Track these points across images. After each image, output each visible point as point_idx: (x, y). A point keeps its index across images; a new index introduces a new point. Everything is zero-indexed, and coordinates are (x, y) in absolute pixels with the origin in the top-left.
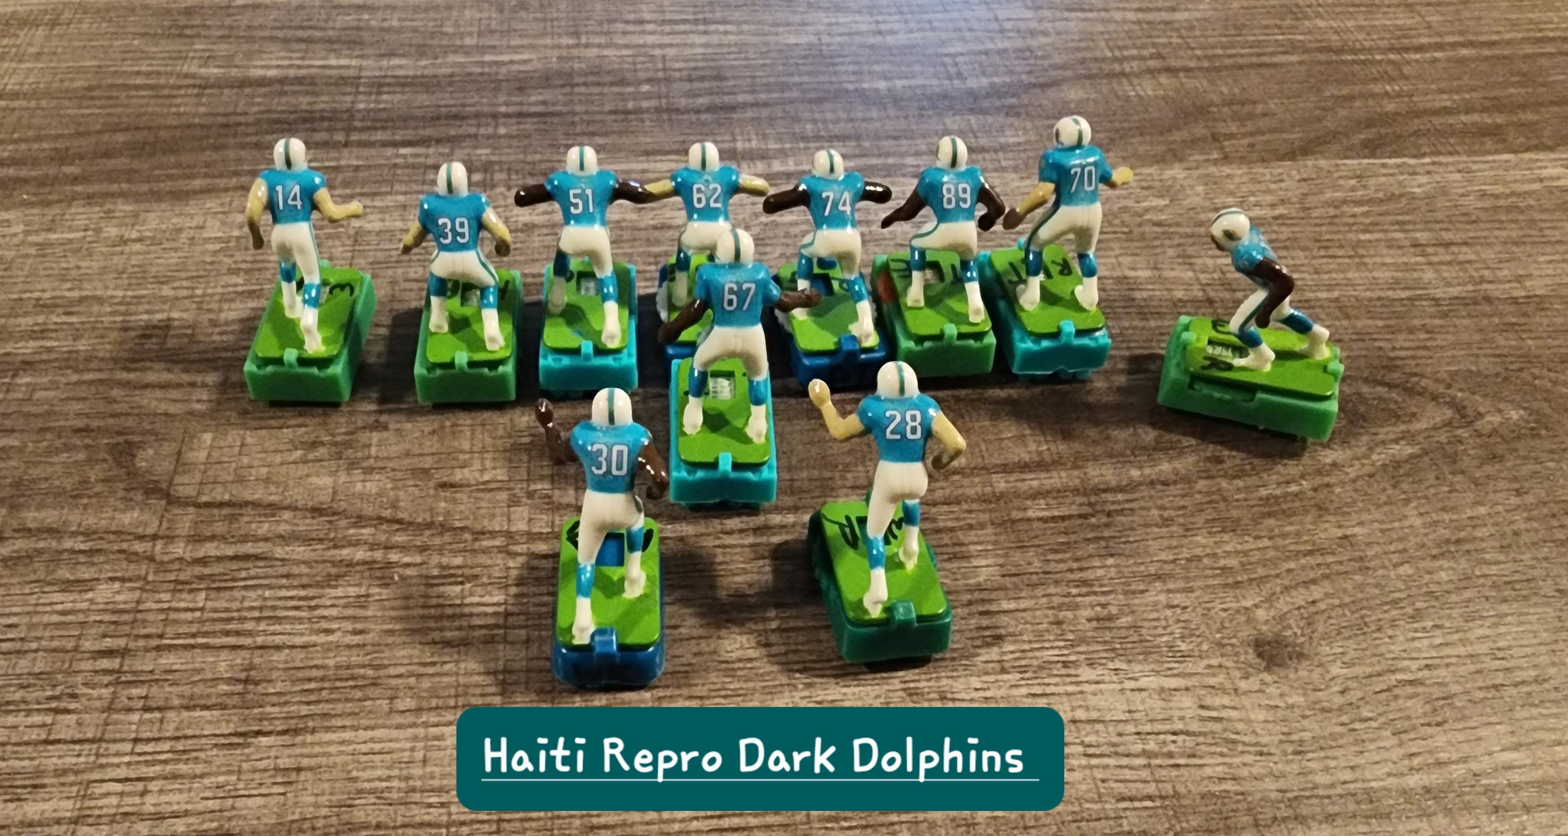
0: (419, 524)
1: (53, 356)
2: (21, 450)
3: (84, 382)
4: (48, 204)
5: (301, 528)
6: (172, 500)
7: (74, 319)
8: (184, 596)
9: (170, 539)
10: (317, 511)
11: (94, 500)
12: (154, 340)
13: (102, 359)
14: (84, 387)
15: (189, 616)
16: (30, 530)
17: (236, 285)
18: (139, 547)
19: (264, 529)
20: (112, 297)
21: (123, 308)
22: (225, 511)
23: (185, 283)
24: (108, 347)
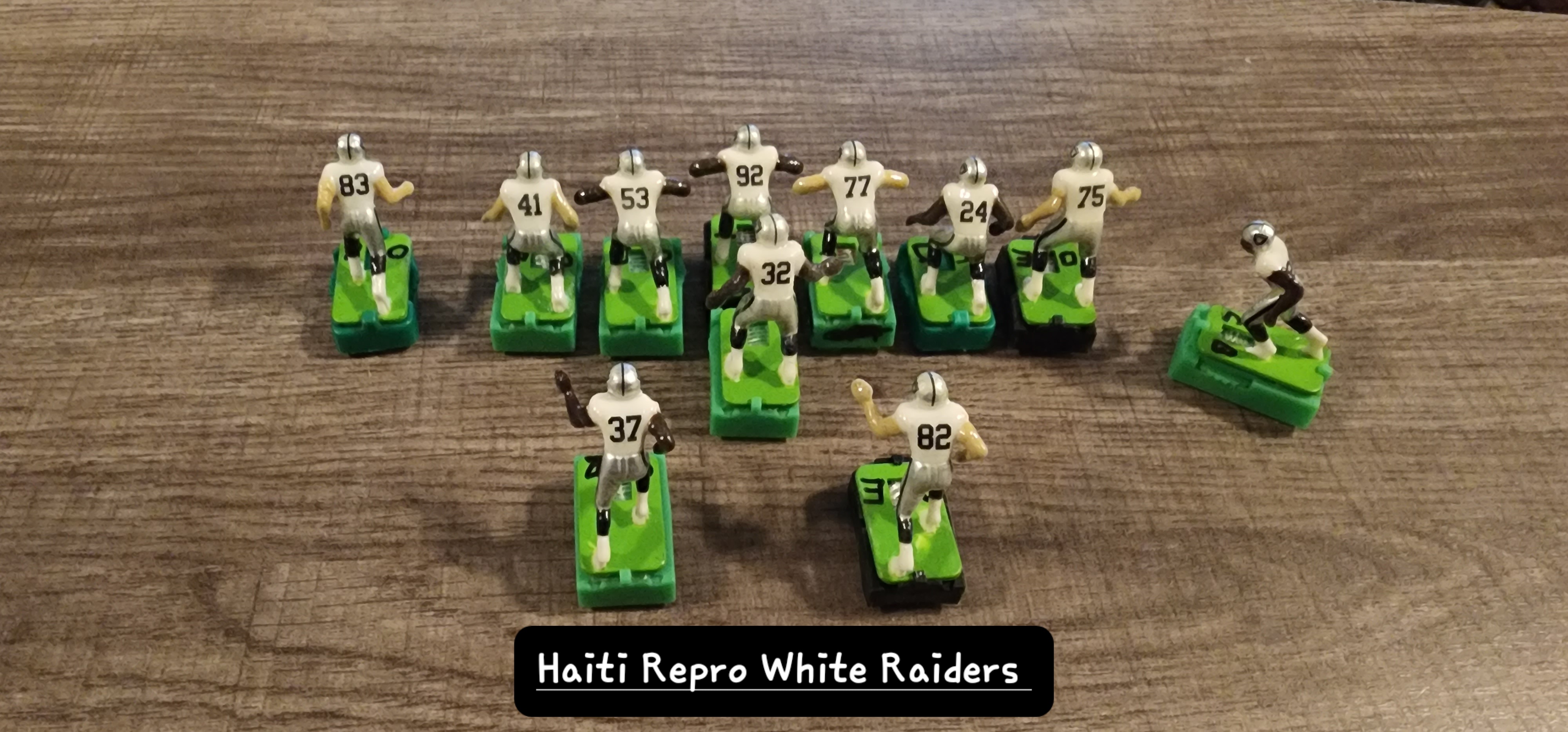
0: (489, 679)
1: (136, 466)
2: (105, 580)
3: (165, 499)
4: (127, 281)
5: (375, 681)
6: (252, 645)
7: (154, 422)
9: (251, 690)
10: (391, 661)
11: (177, 642)
12: (233, 450)
13: (183, 472)
14: (166, 505)
16: (115, 676)
17: (310, 385)
18: (220, 700)
19: (341, 681)
20: (192, 397)
21: (202, 410)
22: (303, 658)
23: (262, 382)
24: (189, 457)
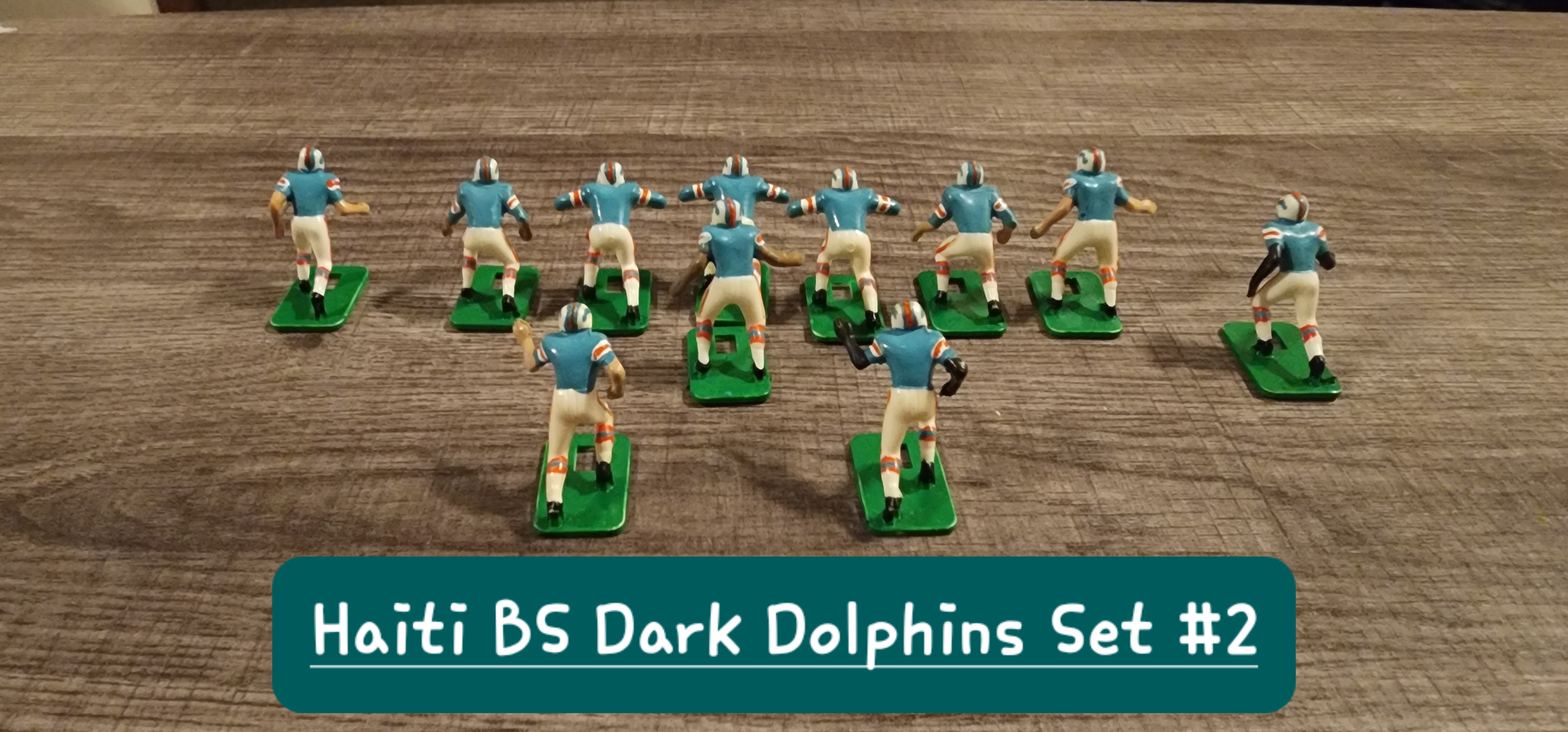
8: (1176, 410)
15: (1162, 398)
